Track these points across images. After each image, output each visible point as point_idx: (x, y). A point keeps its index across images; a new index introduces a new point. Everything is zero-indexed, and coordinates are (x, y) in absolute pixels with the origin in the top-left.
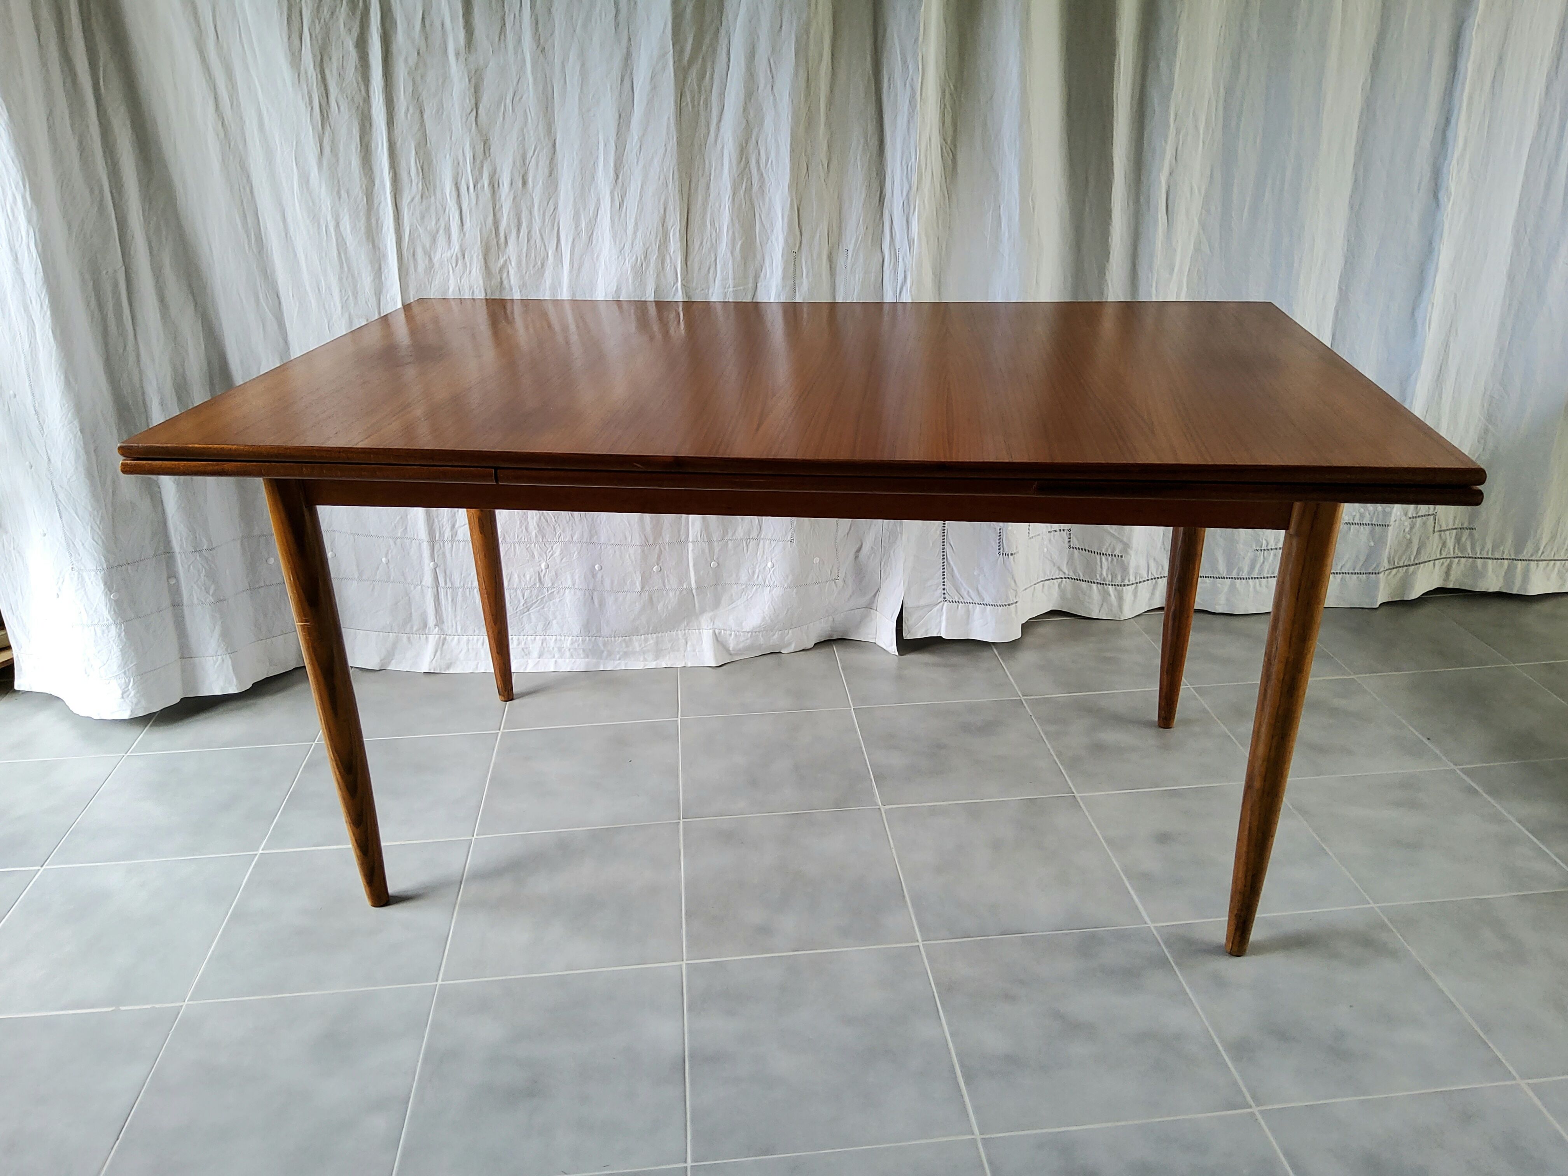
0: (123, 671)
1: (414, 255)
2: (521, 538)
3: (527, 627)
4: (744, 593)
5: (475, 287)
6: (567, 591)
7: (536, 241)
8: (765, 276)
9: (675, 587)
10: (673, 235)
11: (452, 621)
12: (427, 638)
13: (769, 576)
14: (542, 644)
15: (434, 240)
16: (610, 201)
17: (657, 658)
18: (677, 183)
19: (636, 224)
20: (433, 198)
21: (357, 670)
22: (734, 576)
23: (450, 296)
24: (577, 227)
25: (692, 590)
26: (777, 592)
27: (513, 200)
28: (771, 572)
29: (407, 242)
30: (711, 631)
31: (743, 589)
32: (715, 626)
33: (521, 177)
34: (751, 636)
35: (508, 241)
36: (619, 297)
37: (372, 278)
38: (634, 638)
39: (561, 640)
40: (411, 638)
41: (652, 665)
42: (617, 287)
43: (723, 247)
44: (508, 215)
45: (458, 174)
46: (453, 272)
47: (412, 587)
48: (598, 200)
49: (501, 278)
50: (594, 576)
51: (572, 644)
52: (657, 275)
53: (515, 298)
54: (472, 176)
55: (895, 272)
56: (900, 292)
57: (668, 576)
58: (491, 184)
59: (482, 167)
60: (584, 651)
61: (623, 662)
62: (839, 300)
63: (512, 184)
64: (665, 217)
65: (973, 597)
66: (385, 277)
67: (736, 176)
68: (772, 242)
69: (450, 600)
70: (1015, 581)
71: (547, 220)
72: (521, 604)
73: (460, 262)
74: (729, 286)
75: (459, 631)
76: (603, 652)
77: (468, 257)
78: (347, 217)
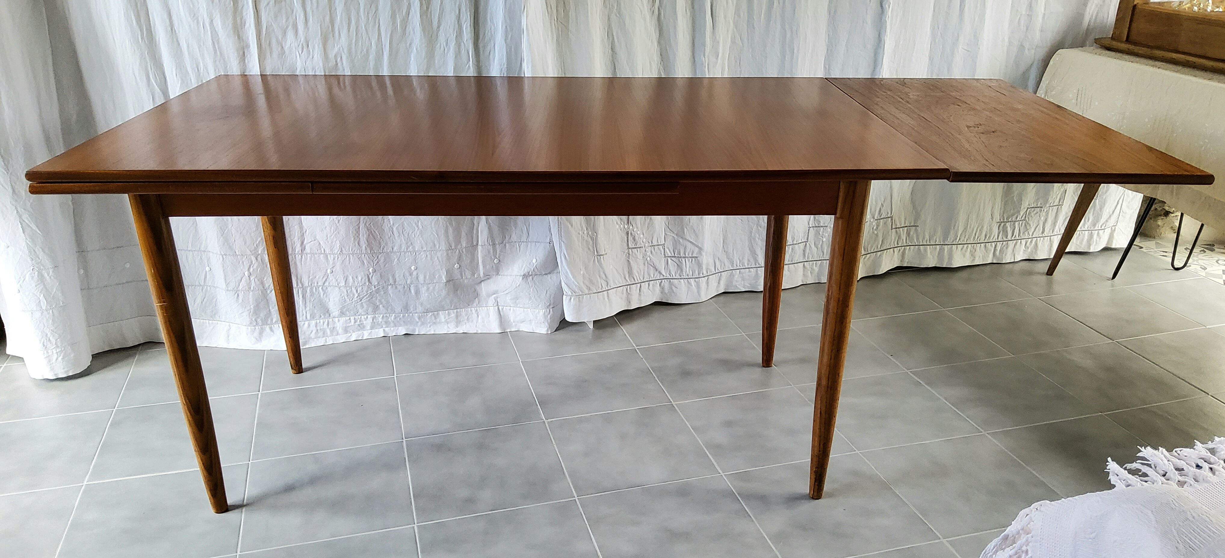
1: (270, 44)
2: (354, 251)
5: (317, 67)
6: (390, 287)
7: (362, 35)
9: (469, 276)
10: (466, 28)
15: (285, 33)
17: (456, 326)
20: (284, 2)
23: (298, 73)
24: (393, 25)
27: (345, 5)
29: (264, 35)
30: (496, 308)
32: (499, 304)
35: (341, 34)
38: (440, 312)
39: (387, 316)
41: (453, 331)
42: (426, 66)
44: (341, 16)
46: (300, 56)
49: (336, 61)
50: (410, 274)
51: (395, 318)
52: (455, 57)
64: (460, 15)
66: (248, 60)
69: (300, 297)
71: (370, 19)
72: (356, 297)
73: (305, 50)
76: (418, 322)
77: (311, 46)
78: (219, 16)
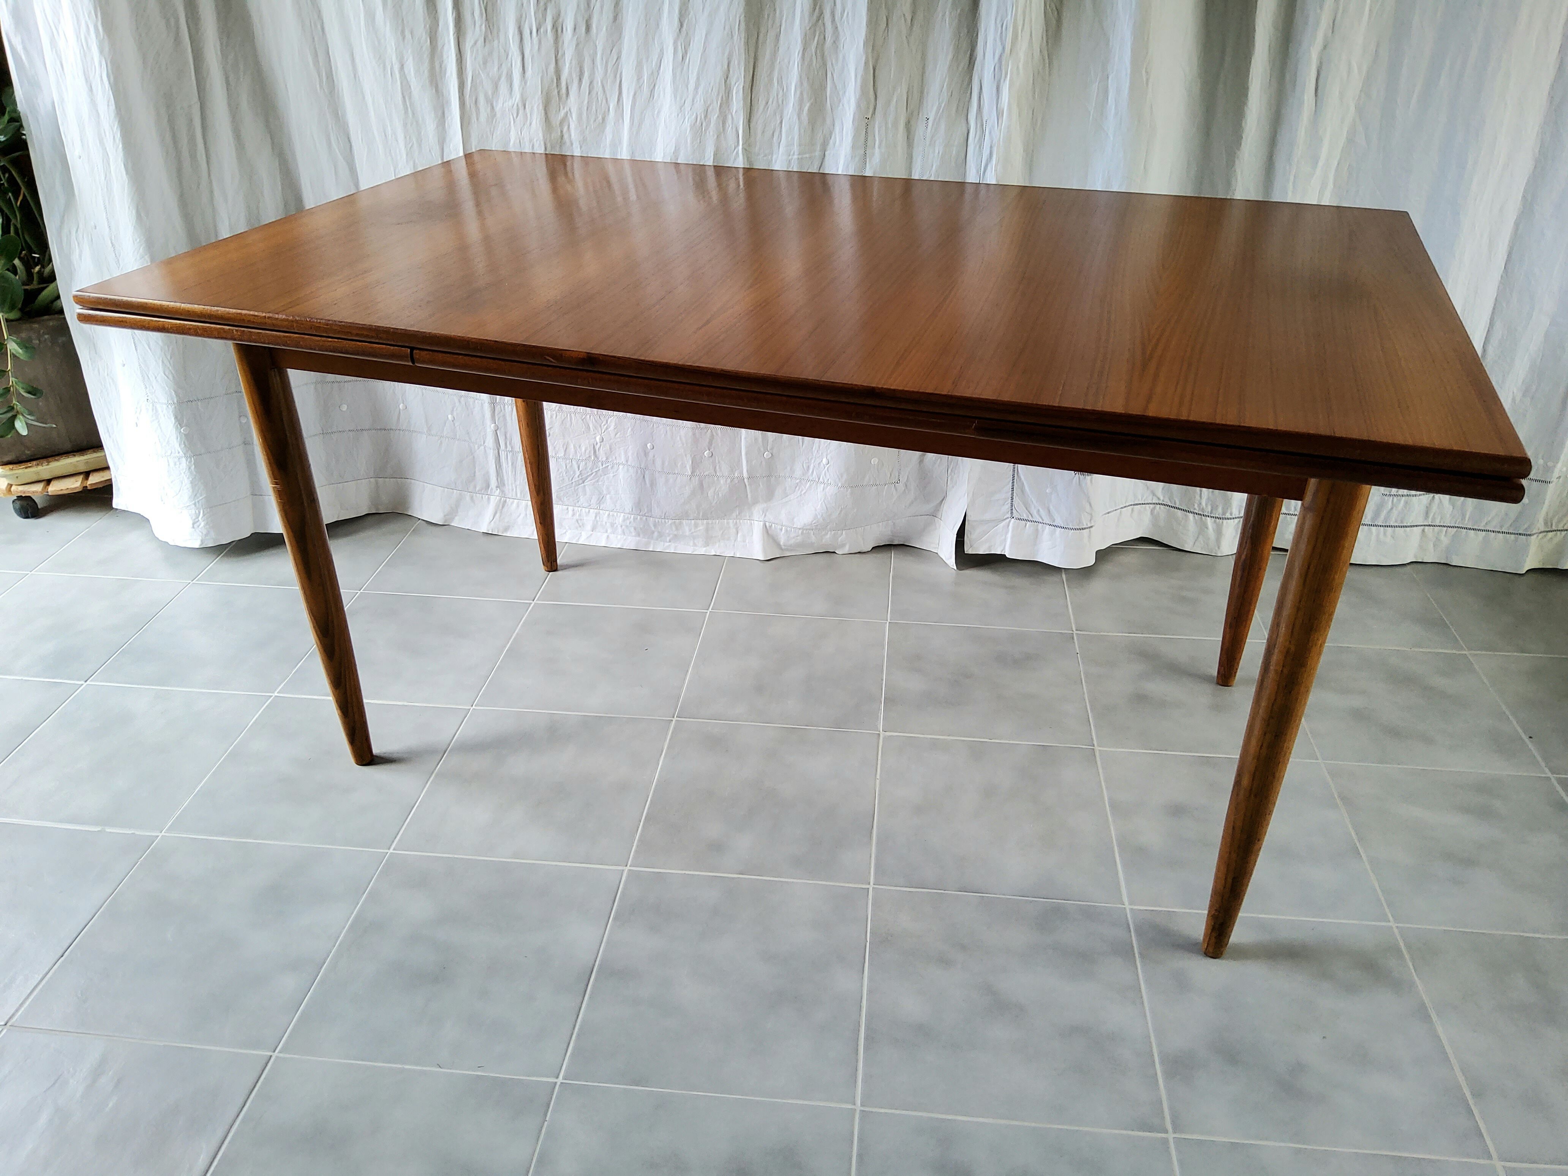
0: (193, 502)
1: (476, 102)
3: (582, 499)
4: (797, 488)
5: (535, 140)
6: (621, 467)
7: (597, 93)
8: (834, 144)
9: (726, 474)
10: (736, 93)
11: (512, 484)
12: (489, 499)
13: (824, 472)
14: (596, 517)
15: (496, 87)
16: (673, 51)
17: (707, 544)
18: (743, 35)
19: (698, 79)
20: (496, 42)
21: (423, 522)
22: (789, 468)
23: (511, 149)
24: (638, 80)
25: (744, 479)
26: (831, 490)
27: (576, 48)
28: (826, 468)
29: (469, 88)
30: (762, 523)
31: (797, 484)
32: (766, 519)
33: (585, 21)
34: (802, 533)
35: (570, 93)
36: (677, 159)
37: (435, 126)
38: (684, 522)
39: (613, 515)
40: (474, 497)
41: (702, 551)
42: (675, 147)
43: (790, 109)
44: (571, 63)
45: (521, 17)
46: (514, 122)
47: (476, 446)
48: (662, 50)
49: (562, 132)
50: (646, 454)
51: (624, 520)
52: (718, 136)
53: (575, 154)
54: (536, 21)
55: (980, 147)
56: (984, 172)
57: (719, 462)
58: (555, 27)
59: (546, 9)
60: (635, 529)
61: (673, 545)
62: (916, 176)
63: (575, 29)
64: (729, 70)
65: (1043, 517)
66: (448, 124)
67: (808, 28)
68: (843, 105)
69: (510, 464)
70: (1090, 505)
71: (609, 71)
72: (577, 476)
73: (521, 112)
74: (794, 153)
75: (519, 495)
76: (653, 532)
77: (529, 107)
78: (411, 58)
